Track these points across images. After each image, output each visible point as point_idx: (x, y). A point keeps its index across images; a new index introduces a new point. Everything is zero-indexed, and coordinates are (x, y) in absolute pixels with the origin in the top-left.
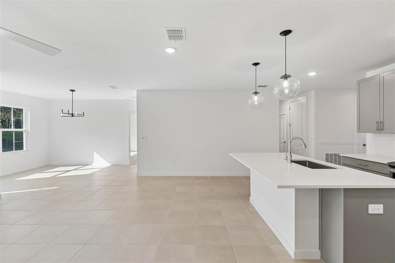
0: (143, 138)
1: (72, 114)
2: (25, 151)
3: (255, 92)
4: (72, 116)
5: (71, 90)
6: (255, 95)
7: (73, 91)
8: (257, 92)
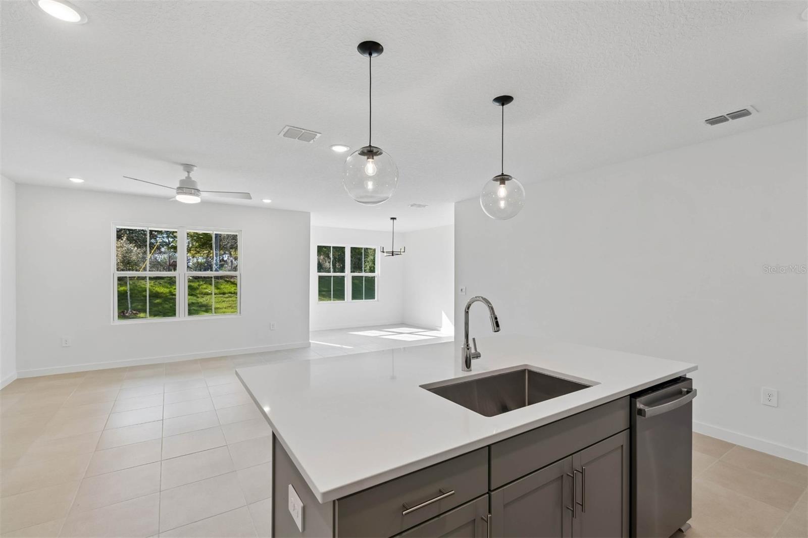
0: (462, 290)
1: (393, 252)
2: (376, 301)
3: (500, 174)
4: (393, 255)
5: (392, 218)
6: (501, 184)
7: (393, 219)
8: (505, 174)
